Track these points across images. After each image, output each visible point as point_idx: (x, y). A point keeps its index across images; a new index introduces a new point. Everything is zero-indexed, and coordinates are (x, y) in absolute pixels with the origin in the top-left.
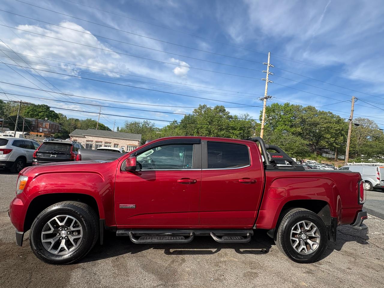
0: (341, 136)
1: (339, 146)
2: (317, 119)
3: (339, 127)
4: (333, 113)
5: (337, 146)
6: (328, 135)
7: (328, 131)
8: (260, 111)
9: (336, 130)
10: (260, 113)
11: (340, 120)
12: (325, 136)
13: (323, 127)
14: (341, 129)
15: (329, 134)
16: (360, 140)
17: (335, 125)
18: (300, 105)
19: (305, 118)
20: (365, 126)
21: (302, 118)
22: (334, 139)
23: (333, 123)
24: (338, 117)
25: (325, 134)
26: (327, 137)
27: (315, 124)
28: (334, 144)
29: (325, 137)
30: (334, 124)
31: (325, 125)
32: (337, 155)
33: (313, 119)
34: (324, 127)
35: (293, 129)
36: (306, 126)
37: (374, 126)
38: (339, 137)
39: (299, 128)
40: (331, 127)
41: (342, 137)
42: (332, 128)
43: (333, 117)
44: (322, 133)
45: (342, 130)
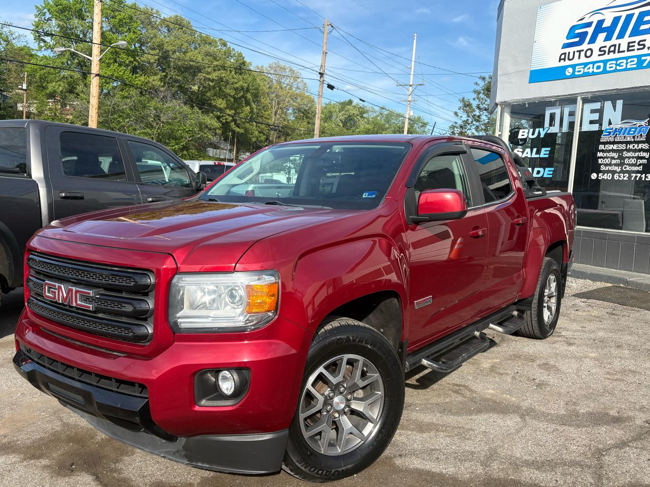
0: (246, 106)
1: (241, 131)
2: (196, 56)
3: (241, 83)
4: (229, 45)
5: (238, 129)
6: (221, 100)
7: (220, 89)
8: (37, 7)
9: (236, 89)
10: (36, 12)
11: (244, 63)
12: (213, 103)
13: (209, 80)
14: (245, 88)
15: (223, 99)
16: (278, 116)
17: (235, 76)
18: (154, 11)
19: (170, 48)
20: (285, 85)
21: (160, 46)
22: (233, 111)
23: (231, 71)
24: (240, 55)
25: (215, 97)
26: (219, 106)
27: (192, 70)
28: (233, 125)
29: (215, 107)
30: (233, 72)
31: (214, 76)
32: (237, 152)
33: (189, 54)
34: (212, 81)
35: (140, 79)
36: (173, 73)
37: (301, 86)
38: (243, 107)
39: (155, 77)
40: (227, 80)
41: (248, 108)
42: (227, 82)
43: (228, 54)
44: (209, 94)
45: (248, 90)
